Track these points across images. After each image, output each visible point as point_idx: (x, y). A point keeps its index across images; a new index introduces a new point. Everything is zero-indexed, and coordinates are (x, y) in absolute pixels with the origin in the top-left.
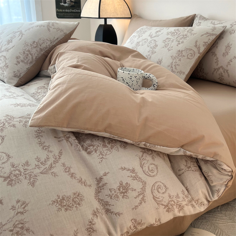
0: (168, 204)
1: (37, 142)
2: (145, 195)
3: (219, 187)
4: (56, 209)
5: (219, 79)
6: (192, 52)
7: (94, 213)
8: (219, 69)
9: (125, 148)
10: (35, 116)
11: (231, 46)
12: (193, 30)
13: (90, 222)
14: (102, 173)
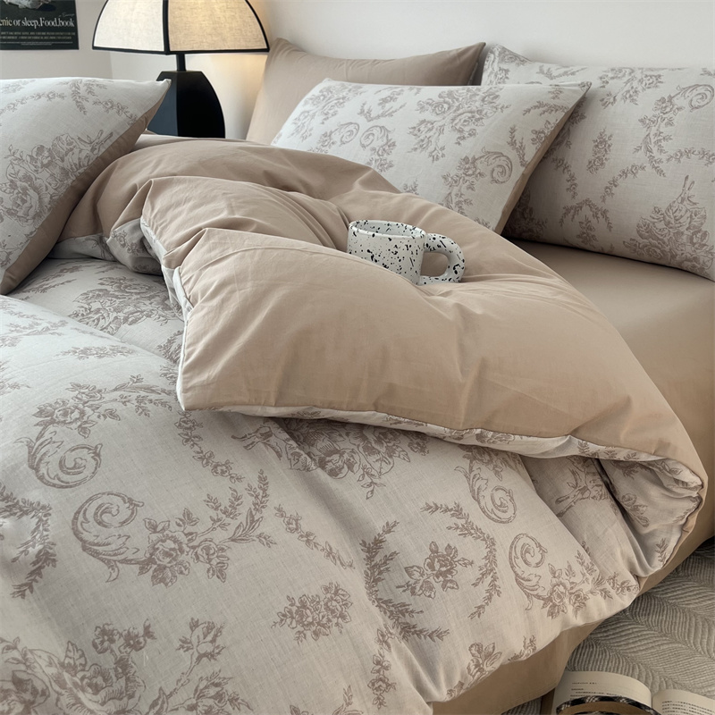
0: (551, 594)
1: (194, 454)
2: (498, 575)
3: (663, 536)
4: (292, 634)
5: (579, 236)
6: (502, 161)
7: (381, 638)
8: (581, 208)
9: (424, 452)
10: (191, 378)
11: (609, 142)
12: (497, 97)
13: (378, 663)
14: (379, 526)
